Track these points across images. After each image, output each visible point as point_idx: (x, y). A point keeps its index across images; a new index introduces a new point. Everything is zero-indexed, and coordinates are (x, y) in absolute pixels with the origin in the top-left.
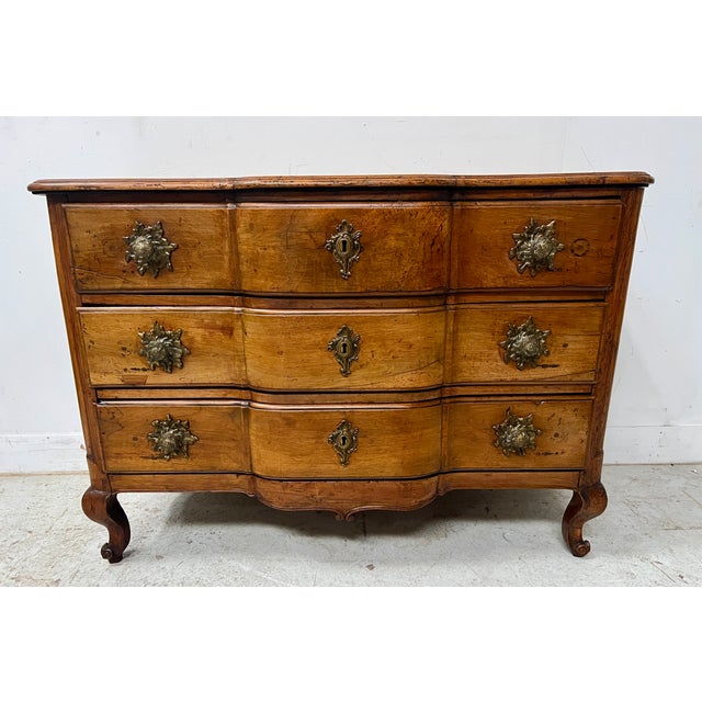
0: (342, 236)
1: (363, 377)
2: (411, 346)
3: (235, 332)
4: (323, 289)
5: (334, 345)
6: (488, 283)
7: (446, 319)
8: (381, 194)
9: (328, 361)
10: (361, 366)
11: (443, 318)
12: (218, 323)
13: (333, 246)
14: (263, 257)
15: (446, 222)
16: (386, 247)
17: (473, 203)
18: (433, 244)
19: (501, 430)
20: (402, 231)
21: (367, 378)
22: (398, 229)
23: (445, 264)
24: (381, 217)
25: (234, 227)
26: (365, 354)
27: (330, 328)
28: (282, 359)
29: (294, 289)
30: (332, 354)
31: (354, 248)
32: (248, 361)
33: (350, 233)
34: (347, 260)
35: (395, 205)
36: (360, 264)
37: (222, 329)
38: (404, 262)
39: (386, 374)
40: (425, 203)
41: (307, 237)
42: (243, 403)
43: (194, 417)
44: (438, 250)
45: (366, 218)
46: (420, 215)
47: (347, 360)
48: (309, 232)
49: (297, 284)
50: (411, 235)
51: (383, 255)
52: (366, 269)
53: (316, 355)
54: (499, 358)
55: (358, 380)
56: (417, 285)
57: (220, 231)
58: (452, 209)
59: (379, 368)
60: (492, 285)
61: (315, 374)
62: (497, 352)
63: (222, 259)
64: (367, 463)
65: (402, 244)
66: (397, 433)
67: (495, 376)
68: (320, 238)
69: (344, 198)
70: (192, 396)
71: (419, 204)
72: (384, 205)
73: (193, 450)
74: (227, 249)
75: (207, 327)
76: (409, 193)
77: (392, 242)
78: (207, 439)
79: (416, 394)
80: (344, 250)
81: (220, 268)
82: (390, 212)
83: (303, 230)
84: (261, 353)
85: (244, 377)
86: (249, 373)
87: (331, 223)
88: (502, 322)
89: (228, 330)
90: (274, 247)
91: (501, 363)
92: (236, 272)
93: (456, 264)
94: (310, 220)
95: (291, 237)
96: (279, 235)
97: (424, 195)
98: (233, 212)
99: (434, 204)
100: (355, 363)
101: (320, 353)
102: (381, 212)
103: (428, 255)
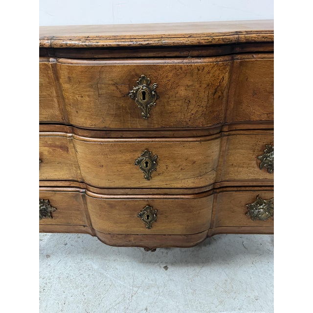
0: (142, 87)
1: (160, 180)
2: (194, 162)
3: (69, 150)
4: (129, 125)
5: (139, 162)
6: (255, 118)
7: (221, 142)
8: (174, 51)
9: (135, 171)
10: (159, 174)
11: (219, 143)
12: (57, 143)
13: (135, 95)
14: (82, 103)
15: (227, 74)
16: (178, 95)
17: (250, 56)
18: (215, 92)
19: (251, 208)
20: (190, 83)
21: (163, 181)
22: (187, 81)
23: (223, 107)
24: (174, 72)
25: (57, 78)
26: (161, 167)
27: (136, 151)
28: (103, 169)
29: (107, 126)
30: (138, 167)
31: (152, 96)
32: (81, 168)
33: (148, 85)
34: (147, 106)
35: (185, 61)
36: (157, 109)
37: (61, 147)
38: (191, 107)
39: (176, 179)
40: (211, 60)
41: (113, 88)
42: (82, 190)
43: (52, 198)
44: (219, 97)
45: (161, 72)
46: (206, 69)
47: (149, 171)
48: (115, 84)
49: (109, 122)
50: (198, 86)
51: (175, 101)
52: (162, 112)
53: (127, 168)
54: (256, 166)
55: (156, 182)
56: (201, 122)
57: (47, 80)
58: (233, 63)
59: (171, 175)
60: (258, 119)
61: (127, 178)
62: (255, 162)
63: (52, 100)
64: (163, 228)
65: (190, 93)
66: (183, 213)
67: (252, 176)
68: (125, 89)
69: (143, 55)
70: (48, 185)
71: (207, 60)
72: (176, 61)
73: (54, 214)
74: (55, 94)
75: (50, 146)
76: (198, 50)
77: (182, 92)
78: (62, 209)
79: (196, 189)
80: (144, 98)
81: (52, 107)
82: (181, 68)
83: (110, 82)
84: (89, 166)
85: (80, 177)
86: (82, 175)
87: (133, 77)
88: (261, 144)
89: (65, 148)
90: (89, 96)
91: (257, 169)
92: (64, 111)
93: (232, 105)
94: (115, 75)
95: (101, 88)
96: (91, 86)
97: (210, 52)
98: (54, 66)
99: (218, 59)
100: (154, 172)
101: (129, 166)
102: (174, 67)
103: (210, 101)
